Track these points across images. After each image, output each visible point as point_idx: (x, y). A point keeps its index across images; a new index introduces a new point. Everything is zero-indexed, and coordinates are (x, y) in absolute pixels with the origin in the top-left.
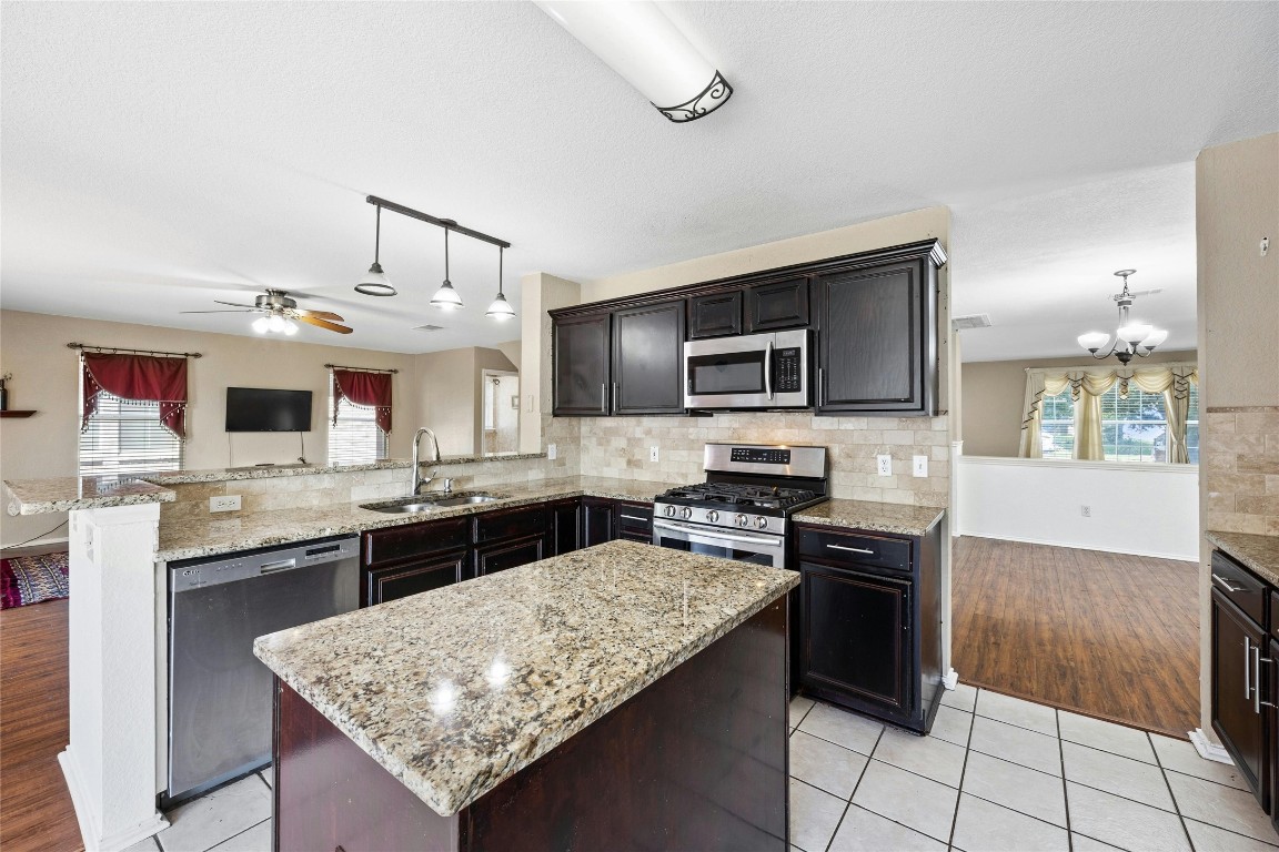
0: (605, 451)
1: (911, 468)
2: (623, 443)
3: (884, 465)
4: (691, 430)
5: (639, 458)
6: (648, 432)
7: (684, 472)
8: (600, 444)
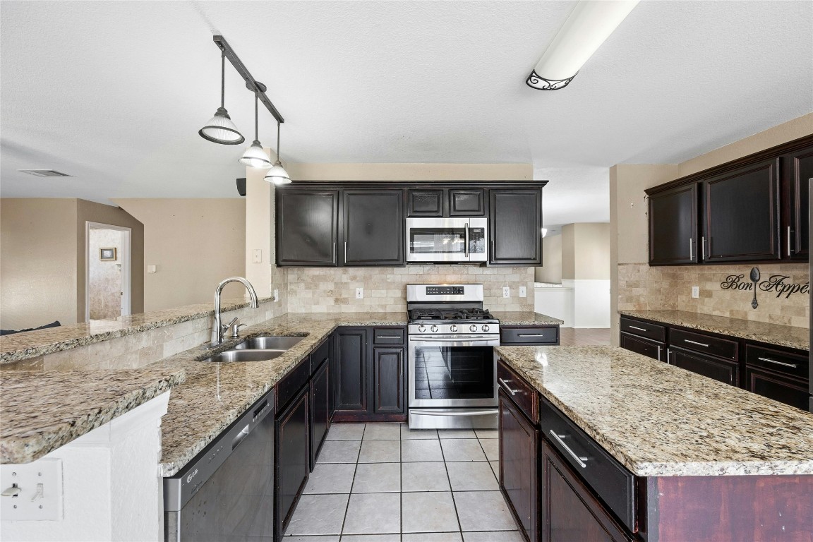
0: (314, 293)
1: (518, 293)
2: (331, 286)
3: (507, 292)
4: (389, 276)
5: (346, 296)
6: (354, 278)
7: (383, 303)
8: (308, 288)
